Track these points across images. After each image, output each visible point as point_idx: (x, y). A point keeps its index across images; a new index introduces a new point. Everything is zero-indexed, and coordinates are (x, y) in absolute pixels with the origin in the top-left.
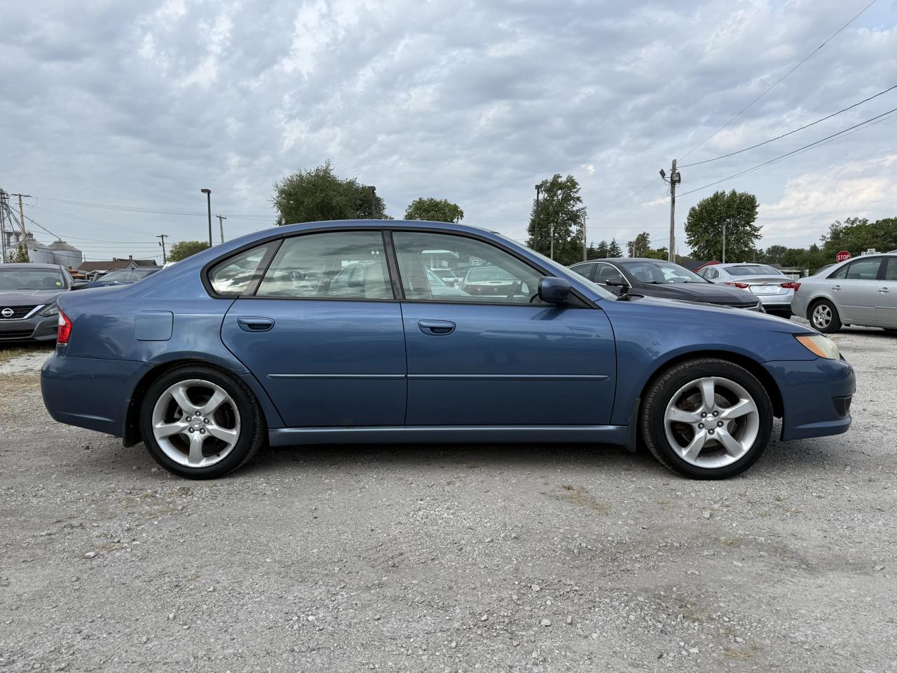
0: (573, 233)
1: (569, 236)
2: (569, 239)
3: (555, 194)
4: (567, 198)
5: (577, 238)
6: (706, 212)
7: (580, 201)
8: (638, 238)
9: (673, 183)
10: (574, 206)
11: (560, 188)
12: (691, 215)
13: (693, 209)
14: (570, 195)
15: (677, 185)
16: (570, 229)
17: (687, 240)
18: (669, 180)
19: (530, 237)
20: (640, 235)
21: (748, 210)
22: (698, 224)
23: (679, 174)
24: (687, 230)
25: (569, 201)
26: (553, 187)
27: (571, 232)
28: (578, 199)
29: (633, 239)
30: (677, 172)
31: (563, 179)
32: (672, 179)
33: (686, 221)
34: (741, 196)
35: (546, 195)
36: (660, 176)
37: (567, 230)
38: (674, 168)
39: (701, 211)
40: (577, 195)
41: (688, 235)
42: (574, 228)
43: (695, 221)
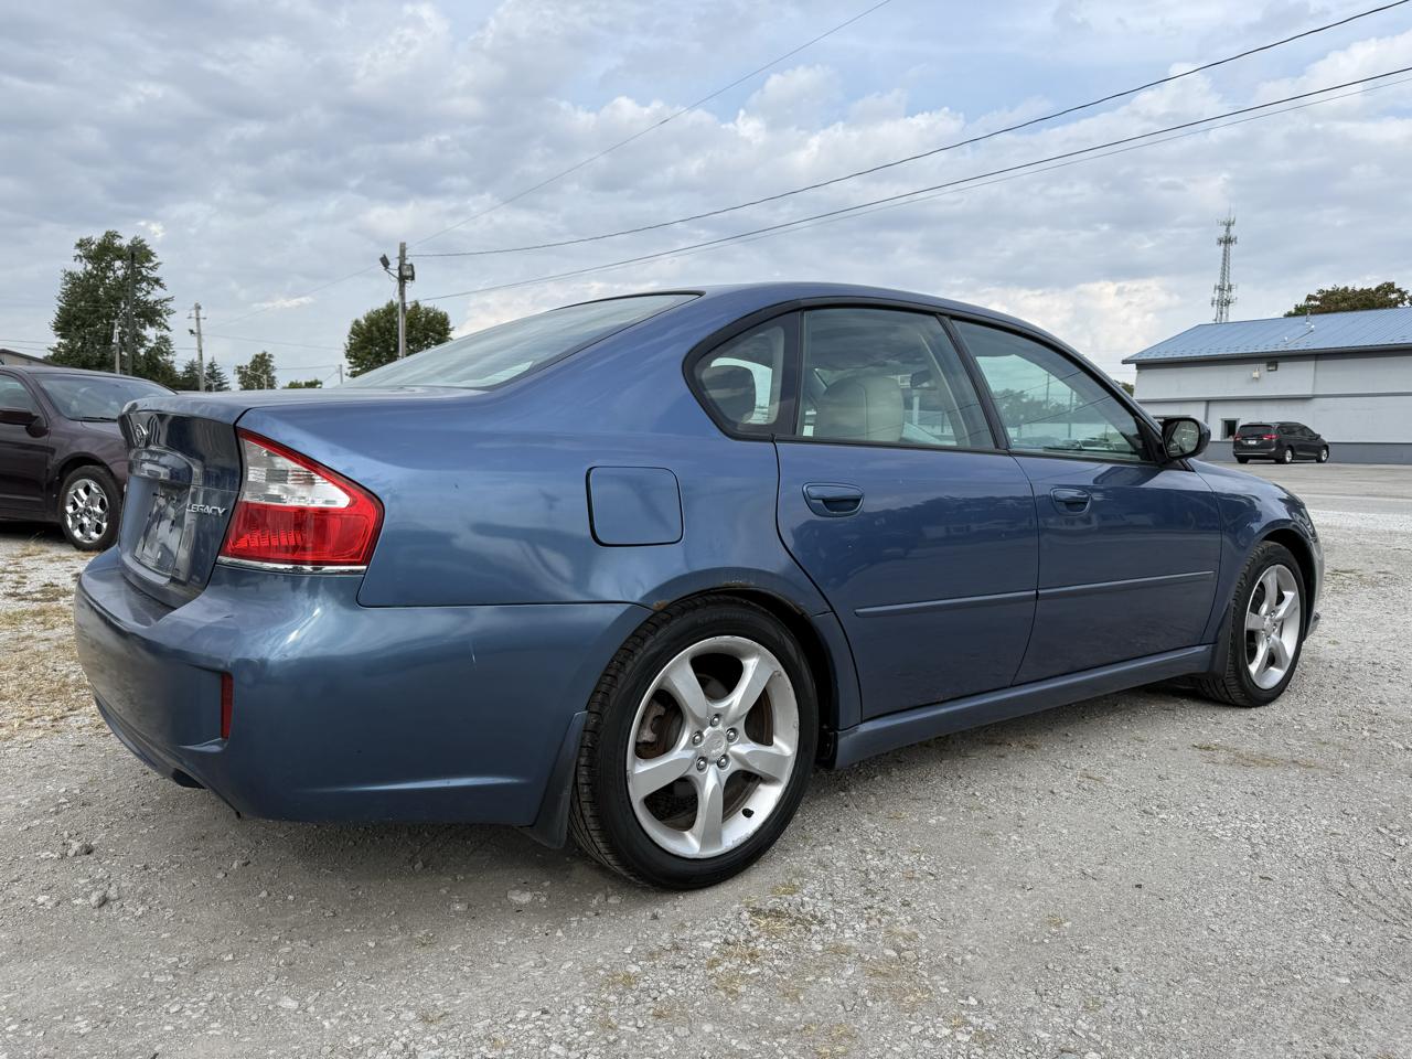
0: (150, 341)
1: (142, 346)
2: (142, 352)
3: (109, 267)
4: (135, 278)
5: (157, 351)
6: (379, 330)
7: (162, 286)
8: (254, 361)
9: (402, 279)
10: (148, 293)
11: (120, 258)
12: (353, 332)
13: (357, 323)
14: (140, 273)
15: (409, 283)
16: (144, 333)
17: (349, 372)
18: (397, 273)
19: (59, 340)
20: (257, 356)
21: (439, 334)
22: (366, 348)
23: (412, 265)
24: (348, 355)
25: (139, 282)
26: (103, 252)
27: (145, 338)
28: (157, 281)
29: (247, 361)
30: (407, 262)
31: (124, 242)
32: (400, 273)
33: (347, 341)
34: (428, 311)
35: (89, 267)
36: (382, 266)
37: (138, 335)
38: (402, 257)
39: (369, 327)
40: (153, 274)
41: (351, 363)
42: (151, 333)
43: (361, 342)
